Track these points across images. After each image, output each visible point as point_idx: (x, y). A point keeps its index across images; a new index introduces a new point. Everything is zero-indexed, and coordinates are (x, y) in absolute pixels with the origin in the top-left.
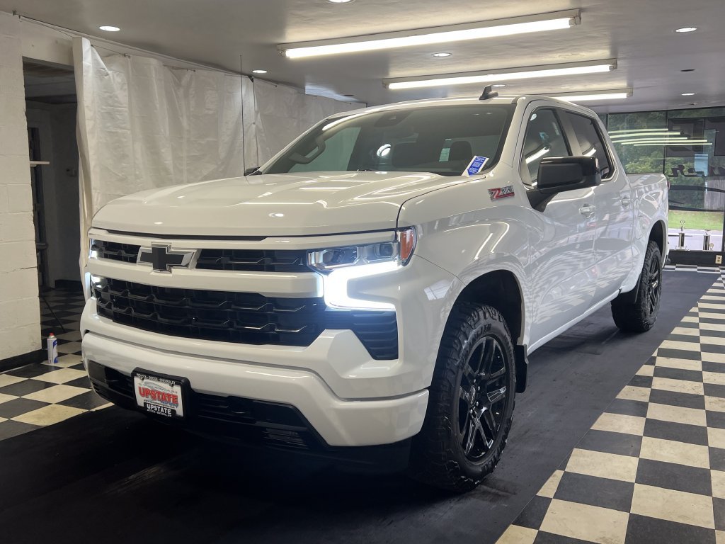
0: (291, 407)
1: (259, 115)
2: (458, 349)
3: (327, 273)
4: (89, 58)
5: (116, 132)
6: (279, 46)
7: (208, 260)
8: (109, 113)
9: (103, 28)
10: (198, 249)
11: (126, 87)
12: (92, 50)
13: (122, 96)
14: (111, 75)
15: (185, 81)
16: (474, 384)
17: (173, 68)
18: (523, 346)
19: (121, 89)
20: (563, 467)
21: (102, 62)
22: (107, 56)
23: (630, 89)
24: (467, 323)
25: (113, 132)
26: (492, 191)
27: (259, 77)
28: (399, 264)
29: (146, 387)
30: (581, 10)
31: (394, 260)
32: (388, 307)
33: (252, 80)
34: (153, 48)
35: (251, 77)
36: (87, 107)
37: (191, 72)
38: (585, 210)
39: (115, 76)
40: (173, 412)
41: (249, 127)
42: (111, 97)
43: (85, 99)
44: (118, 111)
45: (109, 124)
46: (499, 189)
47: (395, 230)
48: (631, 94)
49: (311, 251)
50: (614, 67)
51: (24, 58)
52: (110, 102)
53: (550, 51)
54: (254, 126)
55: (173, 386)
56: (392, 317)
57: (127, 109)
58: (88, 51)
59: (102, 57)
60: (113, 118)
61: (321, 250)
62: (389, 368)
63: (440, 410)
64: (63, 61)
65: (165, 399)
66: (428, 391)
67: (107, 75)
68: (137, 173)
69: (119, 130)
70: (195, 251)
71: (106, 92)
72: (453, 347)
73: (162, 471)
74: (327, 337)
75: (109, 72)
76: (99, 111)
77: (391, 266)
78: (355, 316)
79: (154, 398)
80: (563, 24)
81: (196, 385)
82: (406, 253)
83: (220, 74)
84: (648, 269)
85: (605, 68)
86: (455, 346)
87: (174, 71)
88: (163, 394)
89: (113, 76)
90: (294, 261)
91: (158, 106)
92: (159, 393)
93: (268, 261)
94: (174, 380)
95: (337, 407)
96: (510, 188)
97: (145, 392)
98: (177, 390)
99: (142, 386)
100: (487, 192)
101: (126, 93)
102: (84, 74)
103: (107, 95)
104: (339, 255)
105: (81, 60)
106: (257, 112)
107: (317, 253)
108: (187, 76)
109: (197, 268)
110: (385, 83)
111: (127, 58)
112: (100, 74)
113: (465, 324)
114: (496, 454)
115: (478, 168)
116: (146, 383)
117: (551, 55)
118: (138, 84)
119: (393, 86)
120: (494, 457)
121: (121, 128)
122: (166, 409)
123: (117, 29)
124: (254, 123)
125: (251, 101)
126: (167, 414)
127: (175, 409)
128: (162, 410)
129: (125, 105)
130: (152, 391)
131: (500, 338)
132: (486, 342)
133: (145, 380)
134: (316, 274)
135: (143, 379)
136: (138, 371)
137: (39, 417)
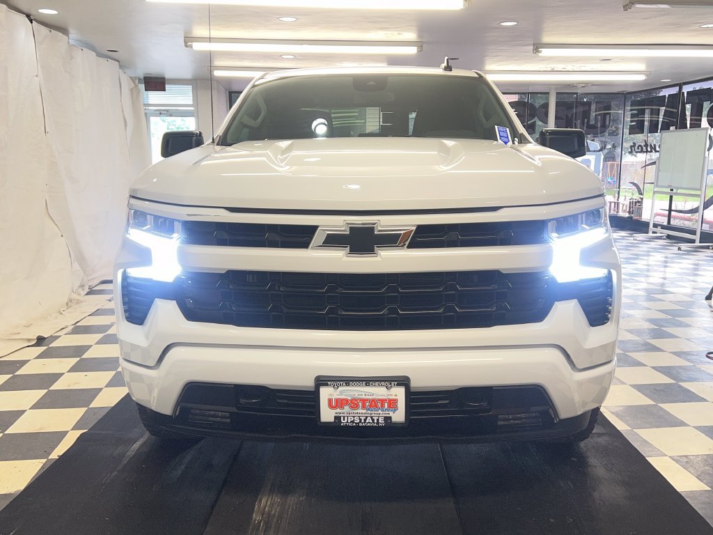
0: (538, 387)
29: (343, 397)
33: (31, 22)
35: (29, 17)
40: (388, 419)
50: (420, 49)
55: (390, 388)
65: (376, 406)
70: (415, 228)
79: (355, 408)
88: (374, 401)
92: (365, 400)
97: (339, 404)
98: (398, 392)
99: (335, 397)
107: (552, 222)
109: (408, 248)
116: (341, 392)
122: (375, 419)
124: (37, 76)
126: (378, 422)
127: (391, 414)
128: (369, 420)
130: (352, 400)
133: (341, 389)
134: (552, 245)
135: (338, 387)
136: (321, 381)
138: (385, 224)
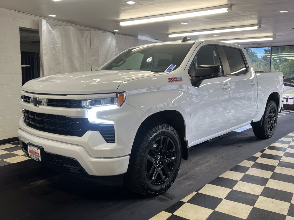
0: (75, 159)
1: (117, 48)
2: (146, 140)
3: (90, 109)
4: (45, 27)
5: (56, 55)
6: (118, 21)
7: (51, 103)
8: (53, 47)
9: (50, 15)
10: (47, 99)
11: (60, 37)
12: (47, 24)
13: (59, 41)
14: (54, 33)
15: (85, 35)
16: (159, 155)
17: (81, 30)
18: (186, 141)
19: (58, 38)
20: (197, 191)
21: (51, 28)
22: (53, 26)
23: (274, 36)
24: (152, 130)
25: (55, 55)
26: (169, 79)
27: (117, 33)
28: (118, 106)
30: (232, 5)
31: (116, 104)
32: (111, 123)
33: (114, 34)
34: (71, 22)
35: (114, 33)
36: (43, 45)
37: (88, 32)
38: (225, 87)
39: (56, 33)
40: (38, 159)
41: (113, 53)
42: (54, 41)
43: (43, 42)
44: (57, 46)
45: (53, 52)
46: (174, 78)
47: (117, 93)
48: (275, 38)
49: (83, 100)
50: (260, 27)
51: (20, 27)
52: (54, 43)
53: (229, 21)
54: (115, 52)
55: (38, 149)
56: (113, 127)
57: (60, 46)
58: (44, 24)
59: (51, 27)
60: (54, 49)
61: (88, 100)
62: (111, 146)
63: (136, 164)
64: (36, 28)
65: (36, 154)
66: (129, 156)
67: (52, 33)
68: (65, 70)
69: (57, 54)
71: (52, 39)
72: (144, 139)
73: (44, 182)
74: (89, 133)
75: (53, 32)
76: (49, 47)
77: (114, 107)
78: (100, 126)
79: (33, 154)
80: (225, 10)
81: (46, 150)
82: (121, 102)
83: (100, 32)
84: (268, 112)
85: (256, 28)
86: (145, 139)
87: (81, 31)
88: (36, 152)
89: (55, 33)
90: (76, 104)
91: (73, 44)
92: (34, 152)
93: (68, 104)
94: (38, 147)
95: (90, 160)
96: (180, 78)
97: (31, 152)
98: (39, 151)
99: (30, 149)
100: (167, 79)
101: (60, 40)
102: (42, 33)
103: (52, 40)
104: (95, 102)
105: (42, 27)
106: (116, 47)
107: (86, 101)
108: (87, 33)
109: (47, 106)
110: (167, 35)
111: (61, 27)
112: (50, 33)
113: (151, 131)
114: (168, 183)
115: (171, 70)
117: (230, 23)
118: (65, 36)
119: (170, 36)
120: (167, 184)
121: (58, 53)
123: (56, 16)
124: (115, 51)
125: (114, 42)
127: (39, 158)
128: (35, 158)
129: (59, 44)
131: (171, 137)
132: (164, 138)
133: (31, 147)
134: (84, 109)
135: (30, 147)
136: (28, 143)
137: (13, 160)
138: (40, 97)
